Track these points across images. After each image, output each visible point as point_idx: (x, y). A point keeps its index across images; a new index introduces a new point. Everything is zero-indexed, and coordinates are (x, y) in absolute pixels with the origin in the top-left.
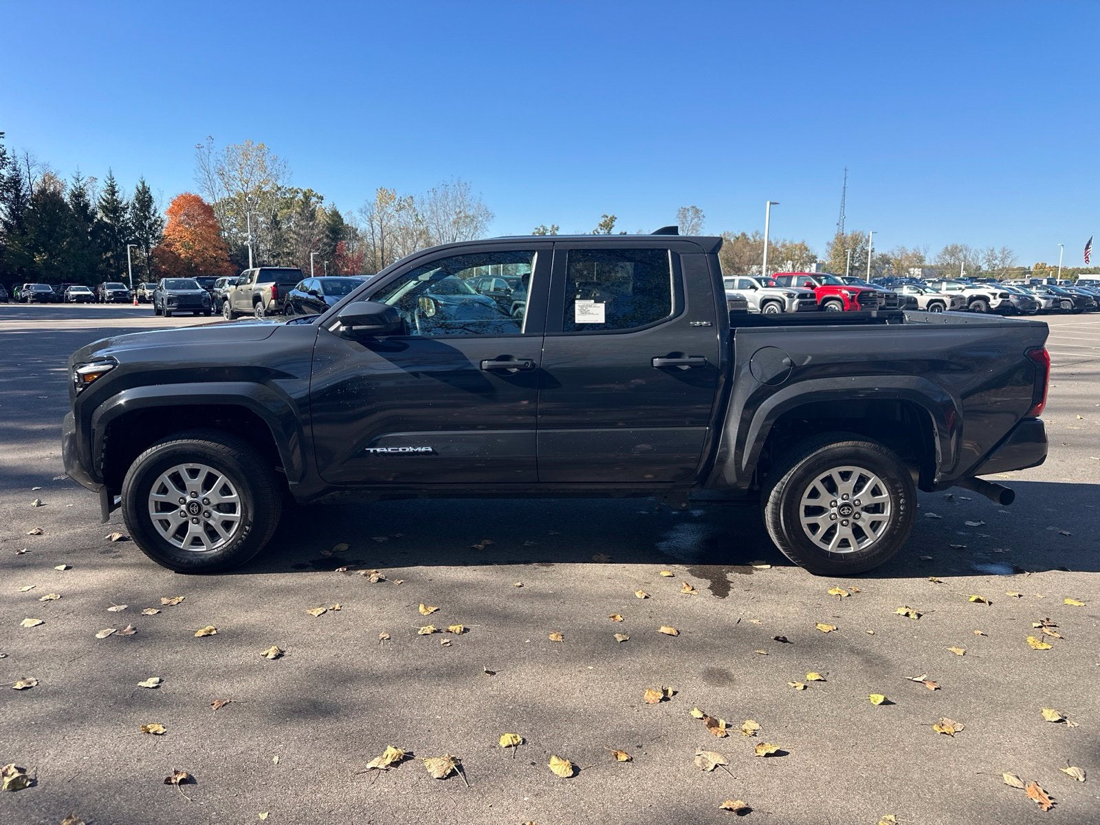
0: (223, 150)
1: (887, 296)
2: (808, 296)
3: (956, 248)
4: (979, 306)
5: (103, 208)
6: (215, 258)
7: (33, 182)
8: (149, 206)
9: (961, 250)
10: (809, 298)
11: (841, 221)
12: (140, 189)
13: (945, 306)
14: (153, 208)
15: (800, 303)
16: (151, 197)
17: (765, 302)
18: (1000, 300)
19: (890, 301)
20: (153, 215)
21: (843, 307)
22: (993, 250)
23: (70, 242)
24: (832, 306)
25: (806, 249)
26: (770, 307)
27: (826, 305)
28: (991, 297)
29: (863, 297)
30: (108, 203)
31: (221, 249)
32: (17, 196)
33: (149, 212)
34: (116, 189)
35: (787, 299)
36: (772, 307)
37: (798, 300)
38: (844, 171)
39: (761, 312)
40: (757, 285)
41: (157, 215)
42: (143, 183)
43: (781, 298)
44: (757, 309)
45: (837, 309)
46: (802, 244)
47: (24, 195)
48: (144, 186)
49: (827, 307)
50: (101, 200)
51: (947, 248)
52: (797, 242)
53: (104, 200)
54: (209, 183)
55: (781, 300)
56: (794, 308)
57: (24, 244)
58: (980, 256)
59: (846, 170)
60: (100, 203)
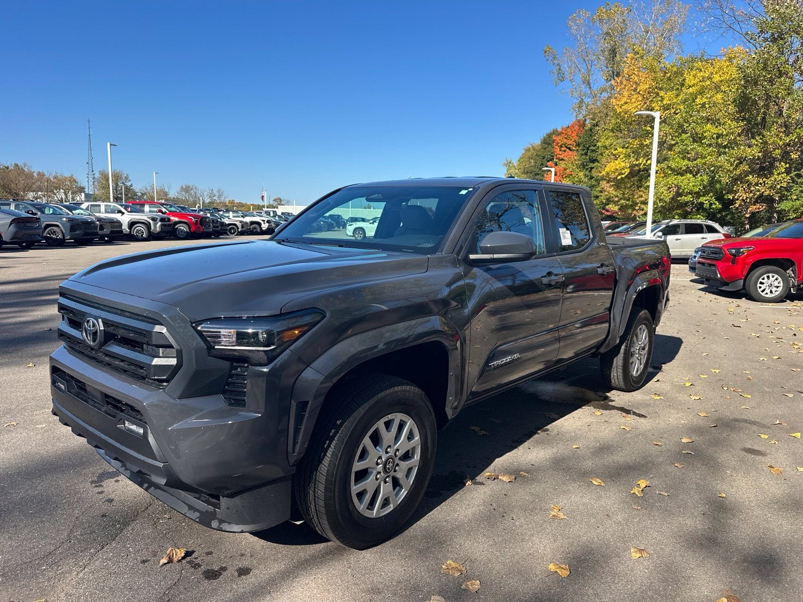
1: (213, 221)
2: (166, 220)
3: (189, 187)
4: (255, 228)
9: (192, 189)
10: (167, 221)
11: (90, 161)
13: (238, 228)
15: (162, 225)
17: (132, 224)
18: (267, 224)
19: (215, 225)
21: (190, 228)
22: (212, 190)
24: (181, 228)
25: (75, 181)
26: (138, 228)
27: (176, 227)
28: (262, 222)
29: (202, 221)
35: (151, 222)
36: (140, 228)
37: (160, 223)
38: (88, 123)
39: (130, 232)
40: (123, 210)
43: (146, 221)
44: (126, 230)
45: (185, 230)
46: (72, 177)
49: (177, 228)
51: (182, 187)
52: (67, 175)
55: (146, 222)
56: (158, 229)
58: (205, 194)
59: (89, 121)
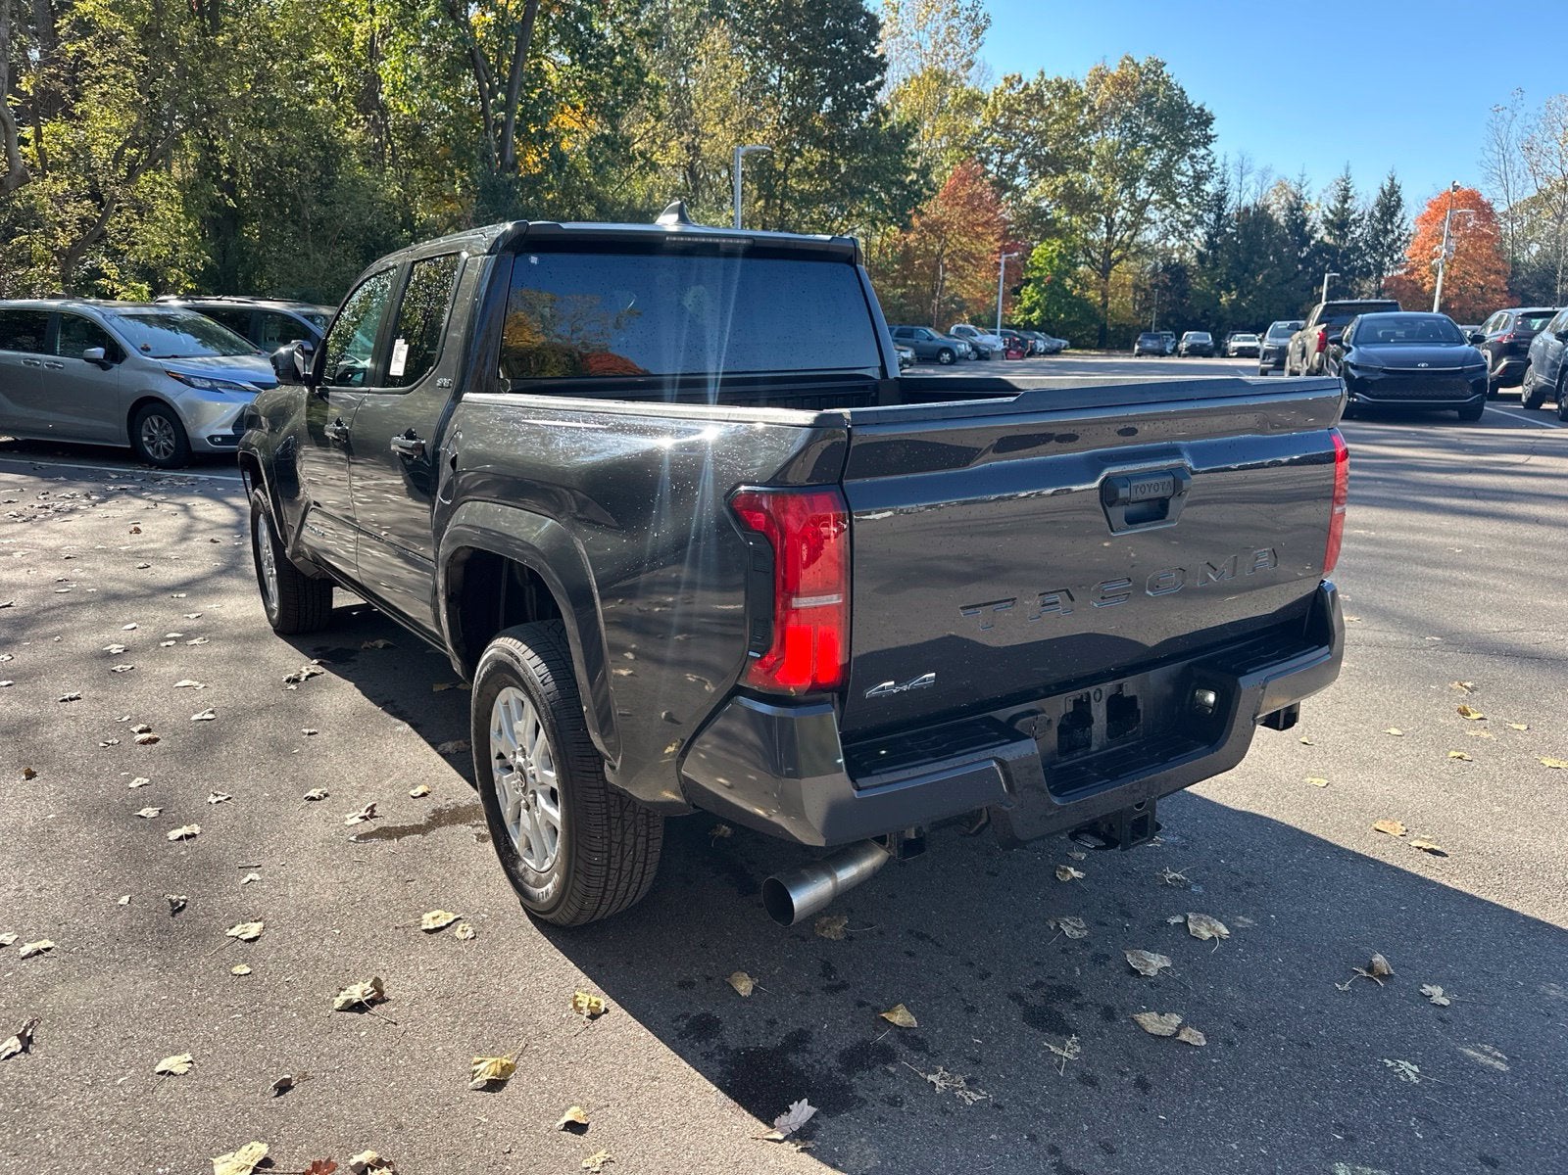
0: (1539, 108)
5: (1327, 222)
6: (1482, 288)
7: (1244, 195)
8: (1394, 214)
12: (1386, 188)
14: (1400, 215)
16: (1400, 199)
20: (1398, 227)
23: (1268, 275)
30: (1335, 215)
31: (1497, 272)
32: (1219, 217)
33: (1392, 223)
34: (1351, 194)
41: (1404, 226)
42: (1392, 180)
47: (1229, 214)
48: (1392, 184)
50: (1327, 213)
53: (1331, 211)
54: (1502, 166)
57: (1213, 280)
60: (1325, 216)
